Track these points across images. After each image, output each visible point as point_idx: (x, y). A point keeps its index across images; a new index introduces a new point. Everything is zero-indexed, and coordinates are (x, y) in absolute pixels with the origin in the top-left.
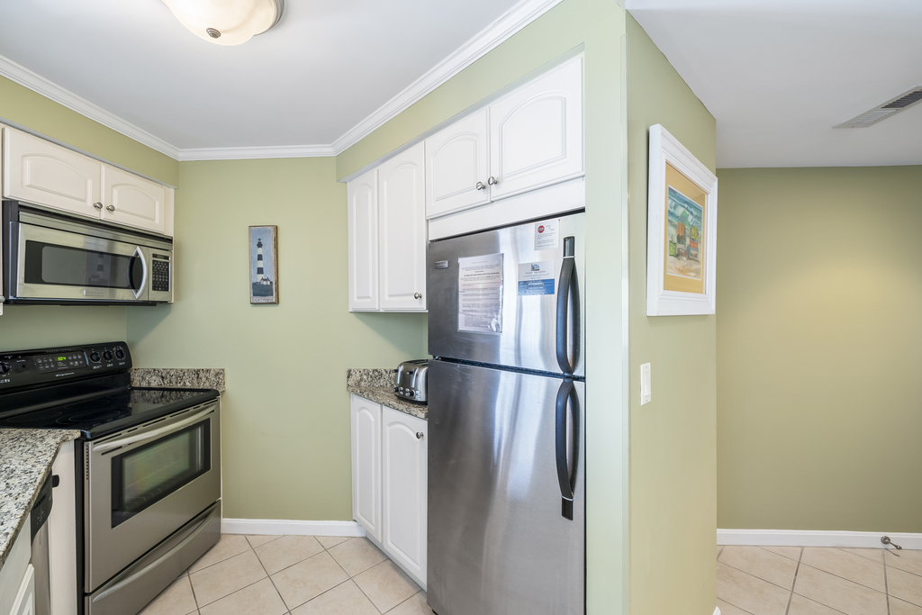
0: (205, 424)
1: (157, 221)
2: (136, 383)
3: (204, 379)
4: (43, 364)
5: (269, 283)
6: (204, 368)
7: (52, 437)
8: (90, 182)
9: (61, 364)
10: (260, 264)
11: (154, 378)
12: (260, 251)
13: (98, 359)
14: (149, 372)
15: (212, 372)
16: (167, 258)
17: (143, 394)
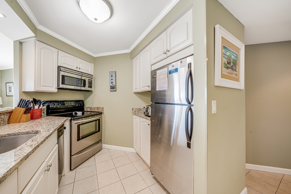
0: (99, 120)
1: (90, 72)
2: (85, 110)
3: (99, 109)
4: (66, 104)
5: (114, 86)
6: (99, 107)
7: (65, 118)
8: (75, 62)
9: (69, 104)
10: (112, 81)
12: (112, 78)
13: (77, 104)
14: (88, 108)
15: (101, 108)
16: (92, 80)
17: (87, 113)
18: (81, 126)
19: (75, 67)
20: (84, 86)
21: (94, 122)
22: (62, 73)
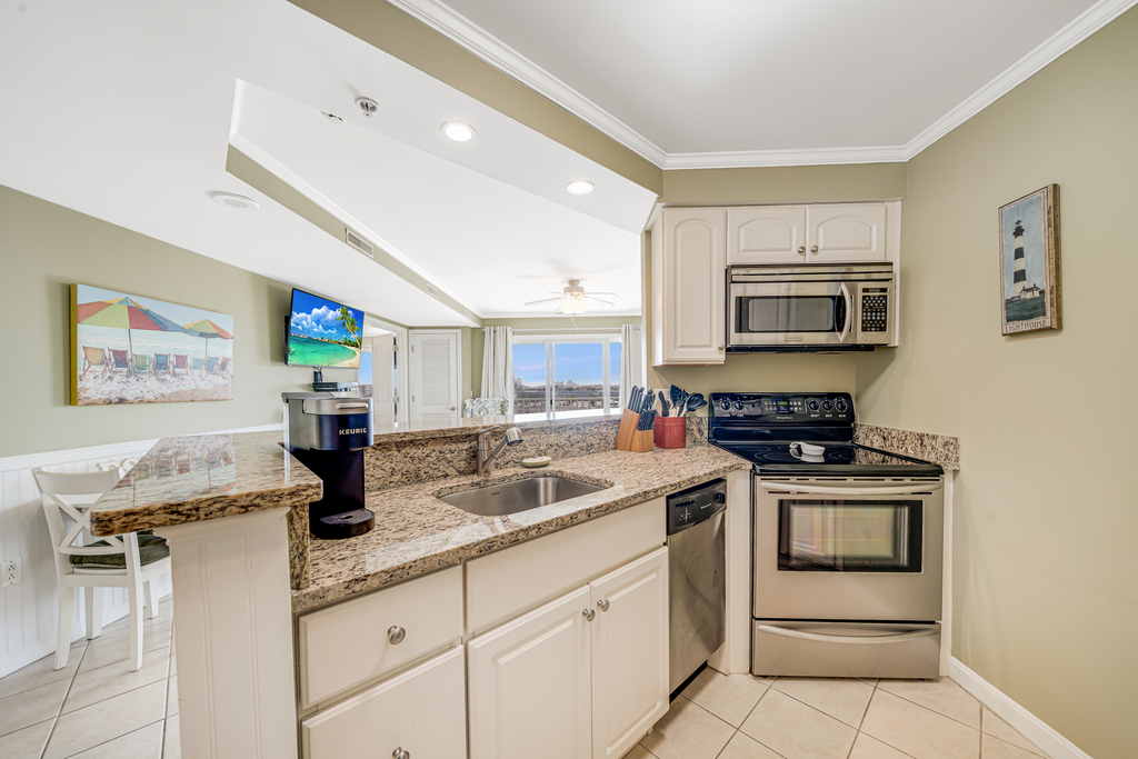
0: (917, 505)
1: (874, 248)
2: (860, 442)
3: (929, 448)
4: (769, 406)
5: (1037, 294)
6: (931, 433)
8: (794, 229)
9: (782, 408)
10: (1020, 264)
11: (876, 437)
12: (1019, 242)
13: (816, 408)
14: (872, 430)
15: (939, 440)
16: (884, 290)
17: (866, 455)
18: (796, 511)
19: (795, 250)
20: (839, 324)
21: (888, 512)
22: (737, 291)
